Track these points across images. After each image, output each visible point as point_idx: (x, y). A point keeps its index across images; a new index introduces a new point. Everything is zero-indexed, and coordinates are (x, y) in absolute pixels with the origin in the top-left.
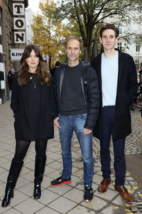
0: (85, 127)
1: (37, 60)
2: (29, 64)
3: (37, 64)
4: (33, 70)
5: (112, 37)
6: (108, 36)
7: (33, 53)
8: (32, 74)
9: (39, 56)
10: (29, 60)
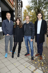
0: (31, 39)
1: (19, 21)
2: (17, 22)
3: (19, 22)
4: (18, 24)
5: (40, 16)
6: (39, 15)
7: (18, 20)
8: (18, 25)
9: (20, 20)
10: (17, 21)
